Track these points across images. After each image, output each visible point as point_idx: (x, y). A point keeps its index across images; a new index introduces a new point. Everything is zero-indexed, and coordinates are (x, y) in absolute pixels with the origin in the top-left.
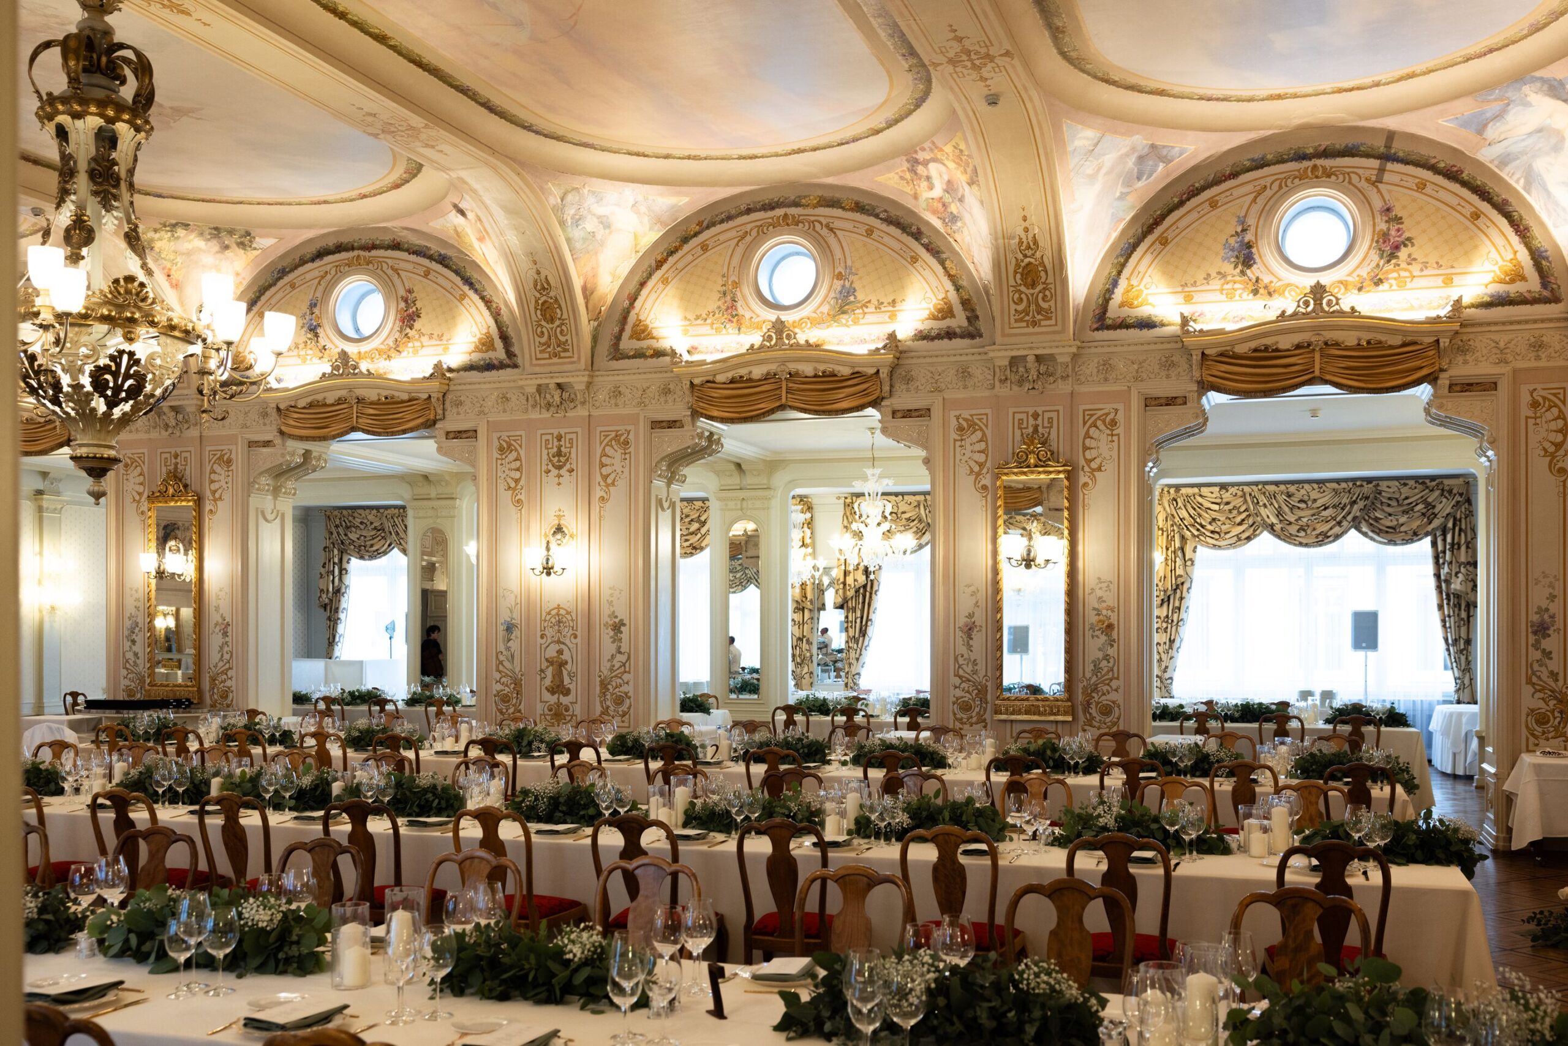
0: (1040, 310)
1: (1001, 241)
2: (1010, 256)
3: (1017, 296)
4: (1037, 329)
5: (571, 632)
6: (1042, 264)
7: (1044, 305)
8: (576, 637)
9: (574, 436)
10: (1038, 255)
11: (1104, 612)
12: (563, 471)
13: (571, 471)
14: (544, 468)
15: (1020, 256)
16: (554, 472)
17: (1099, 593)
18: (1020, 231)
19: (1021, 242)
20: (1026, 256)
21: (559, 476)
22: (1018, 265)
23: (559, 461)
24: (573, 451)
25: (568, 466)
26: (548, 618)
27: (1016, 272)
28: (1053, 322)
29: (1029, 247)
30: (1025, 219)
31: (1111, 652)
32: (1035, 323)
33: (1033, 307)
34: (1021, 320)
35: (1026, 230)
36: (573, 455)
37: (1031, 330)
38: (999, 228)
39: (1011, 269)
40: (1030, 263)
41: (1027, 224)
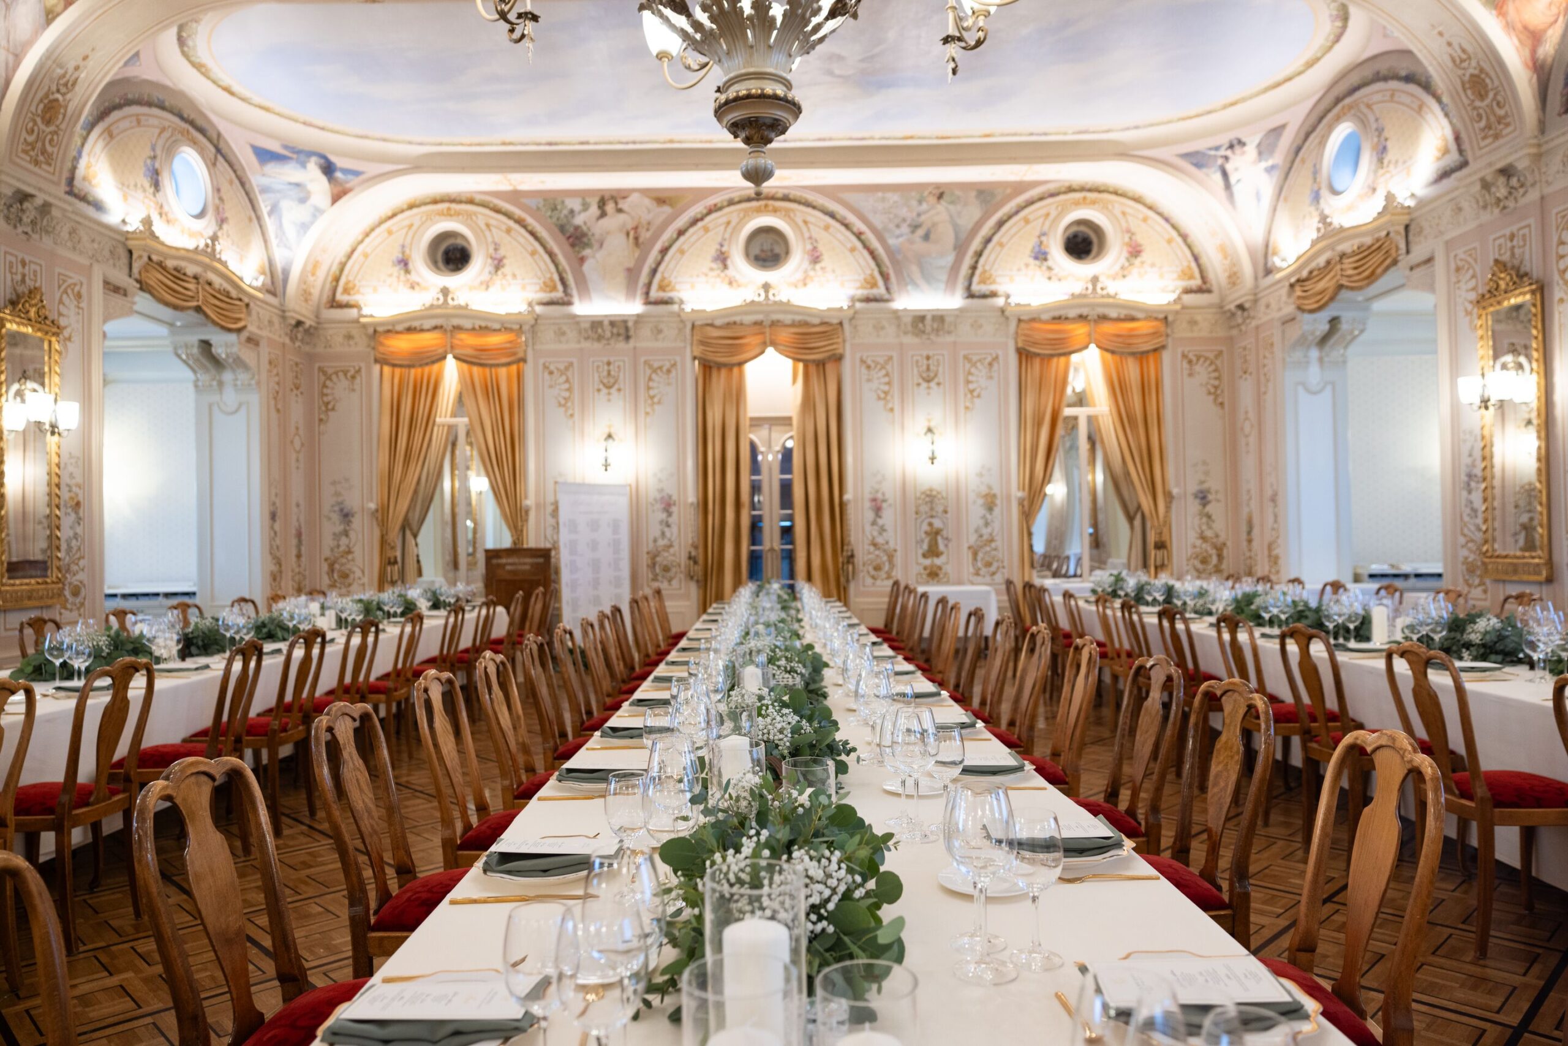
0: (44, 152)
1: (50, 62)
2: (46, 81)
3: (31, 125)
4: (36, 169)
6: (66, 107)
7: (49, 148)
10: (68, 96)
11: (74, 489)
15: (54, 88)
17: (71, 469)
18: (71, 66)
19: (64, 76)
20: (58, 91)
22: (47, 95)
27: (41, 101)
28: (51, 169)
29: (66, 85)
30: (85, 58)
31: (79, 530)
32: (37, 163)
33: (39, 145)
34: (25, 152)
35: (77, 68)
37: (31, 167)
38: (58, 51)
39: (40, 94)
40: (57, 100)
41: (82, 64)
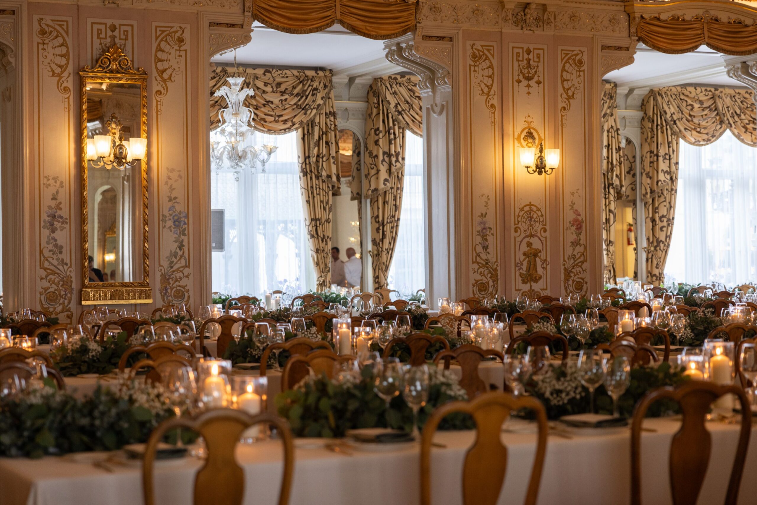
5: (541, 226)
8: (545, 231)
9: (541, 52)
12: (532, 83)
13: (539, 83)
14: (516, 78)
16: (525, 82)
21: (529, 86)
23: (529, 73)
24: (541, 65)
25: (536, 79)
26: (521, 214)
36: (541, 68)
